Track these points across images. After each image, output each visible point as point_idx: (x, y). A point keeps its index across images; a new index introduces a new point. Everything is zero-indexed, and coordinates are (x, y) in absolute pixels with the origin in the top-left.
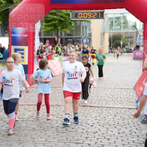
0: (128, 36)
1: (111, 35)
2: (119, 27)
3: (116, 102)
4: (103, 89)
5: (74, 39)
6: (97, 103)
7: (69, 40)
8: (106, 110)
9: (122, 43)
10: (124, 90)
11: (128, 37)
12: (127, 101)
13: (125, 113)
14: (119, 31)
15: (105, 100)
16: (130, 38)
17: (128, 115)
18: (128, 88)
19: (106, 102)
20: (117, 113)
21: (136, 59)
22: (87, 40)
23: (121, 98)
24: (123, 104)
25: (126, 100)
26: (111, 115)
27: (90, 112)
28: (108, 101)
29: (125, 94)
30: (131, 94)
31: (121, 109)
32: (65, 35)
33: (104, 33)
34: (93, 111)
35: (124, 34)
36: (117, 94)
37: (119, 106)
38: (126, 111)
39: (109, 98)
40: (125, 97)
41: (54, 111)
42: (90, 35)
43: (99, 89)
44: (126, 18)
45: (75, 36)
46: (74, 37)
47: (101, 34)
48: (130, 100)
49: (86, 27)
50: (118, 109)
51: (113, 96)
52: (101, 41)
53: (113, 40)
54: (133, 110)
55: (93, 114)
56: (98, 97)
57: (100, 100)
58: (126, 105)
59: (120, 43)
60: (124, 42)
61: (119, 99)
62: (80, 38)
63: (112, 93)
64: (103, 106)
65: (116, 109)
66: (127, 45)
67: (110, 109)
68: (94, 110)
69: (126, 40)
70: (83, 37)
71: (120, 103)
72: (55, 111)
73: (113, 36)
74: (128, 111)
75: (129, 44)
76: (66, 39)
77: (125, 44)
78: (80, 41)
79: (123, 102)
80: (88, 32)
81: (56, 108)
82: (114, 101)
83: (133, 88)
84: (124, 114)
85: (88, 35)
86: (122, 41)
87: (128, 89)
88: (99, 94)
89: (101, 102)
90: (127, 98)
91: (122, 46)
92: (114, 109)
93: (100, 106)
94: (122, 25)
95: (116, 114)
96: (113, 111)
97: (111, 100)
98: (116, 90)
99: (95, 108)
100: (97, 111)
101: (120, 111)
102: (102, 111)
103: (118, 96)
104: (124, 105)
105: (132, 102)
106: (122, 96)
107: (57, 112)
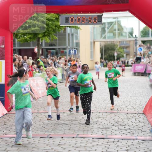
0: (123, 45)
1: (103, 44)
2: (112, 35)
3: (124, 132)
4: (104, 114)
5: (58, 49)
6: (100, 132)
7: (51, 51)
8: (114, 142)
9: (116, 54)
10: (130, 115)
11: (124, 47)
12: (138, 129)
13: (140, 146)
14: (112, 40)
15: (109, 128)
16: (126, 47)
17: (144, 149)
18: (135, 112)
19: (112, 131)
20: (129, 146)
21: (137, 74)
22: (75, 51)
23: (129, 125)
24: (133, 134)
25: (136, 128)
26: (121, 149)
27: (93, 146)
28: (113, 129)
29: (133, 120)
30: (142, 120)
31: (133, 141)
32: (46, 45)
33: (94, 42)
34: (97, 144)
35: (118, 44)
36: (122, 120)
37: (129, 136)
38: (140, 144)
39: (114, 125)
40: (134, 124)
41: (45, 145)
42: (78, 44)
43: (98, 114)
44: (120, 23)
45: (59, 46)
46: (57, 47)
47: (91, 43)
48: (141, 129)
49: (72, 35)
50: (129, 141)
51: (118, 124)
52: (91, 52)
53: (105, 51)
54: (149, 142)
55: (97, 147)
56: (100, 124)
57: (102, 129)
58: (137, 135)
59: (114, 54)
60: (119, 53)
61: (127, 127)
62: (65, 49)
63: (116, 119)
64: (108, 137)
65: (126, 141)
66: (123, 56)
67: (118, 141)
68: (98, 142)
69: (121, 50)
70: (69, 47)
71: (129, 133)
72: (47, 145)
73: (105, 46)
74: (143, 143)
75: (125, 55)
76: (47, 49)
77: (120, 56)
78: (66, 53)
79: (134, 132)
80: (75, 41)
81: (48, 140)
82: (121, 130)
83: (142, 112)
84: (138, 147)
85: (75, 45)
86: (116, 52)
87: (135, 114)
88: (100, 120)
89: (104, 132)
90: (137, 125)
91: (116, 58)
92: (123, 141)
93: (104, 136)
94: (117, 32)
95: (128, 148)
96: (122, 143)
97: (117, 128)
98: (120, 115)
99: (98, 140)
100: (102, 144)
101: (131, 143)
102: (109, 144)
103: (125, 123)
104: (135, 135)
105: (145, 131)
106: (130, 123)
107: (50, 146)
